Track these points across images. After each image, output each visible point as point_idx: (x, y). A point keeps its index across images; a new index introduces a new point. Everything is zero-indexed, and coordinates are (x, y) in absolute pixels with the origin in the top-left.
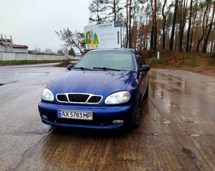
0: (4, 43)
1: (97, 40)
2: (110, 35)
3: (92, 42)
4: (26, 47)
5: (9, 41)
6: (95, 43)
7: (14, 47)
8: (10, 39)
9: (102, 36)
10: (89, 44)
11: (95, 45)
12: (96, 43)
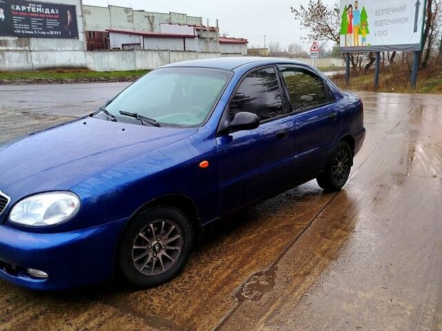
0: (204, 35)
1: (366, 25)
2: (398, 10)
3: (355, 30)
4: (243, 42)
5: (213, 30)
6: (360, 33)
7: (220, 42)
8: (215, 26)
9: (377, 13)
10: (348, 35)
11: (360, 36)
12: (363, 31)
